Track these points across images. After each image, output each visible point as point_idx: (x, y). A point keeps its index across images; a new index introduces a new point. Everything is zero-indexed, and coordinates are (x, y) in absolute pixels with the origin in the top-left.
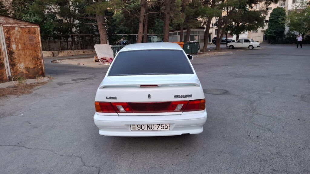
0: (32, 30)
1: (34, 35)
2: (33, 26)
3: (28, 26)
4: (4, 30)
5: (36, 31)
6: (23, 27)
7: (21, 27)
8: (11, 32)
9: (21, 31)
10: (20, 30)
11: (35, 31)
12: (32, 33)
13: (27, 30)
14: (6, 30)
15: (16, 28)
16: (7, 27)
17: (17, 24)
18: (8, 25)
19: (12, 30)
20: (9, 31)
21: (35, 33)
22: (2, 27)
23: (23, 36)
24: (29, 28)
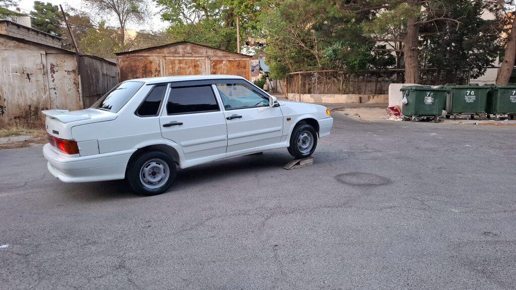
0: (242, 64)
1: (243, 70)
2: (243, 58)
3: (238, 59)
4: (210, 65)
5: (247, 66)
6: (232, 61)
7: (229, 61)
8: (218, 66)
9: (229, 65)
10: (227, 63)
11: (246, 65)
12: (241, 67)
13: (236, 64)
14: (214, 64)
15: (224, 62)
16: (214, 61)
17: (226, 57)
18: (215, 59)
19: (220, 63)
20: (216, 65)
21: (245, 68)
22: (209, 61)
23: (231, 70)
24: (239, 61)
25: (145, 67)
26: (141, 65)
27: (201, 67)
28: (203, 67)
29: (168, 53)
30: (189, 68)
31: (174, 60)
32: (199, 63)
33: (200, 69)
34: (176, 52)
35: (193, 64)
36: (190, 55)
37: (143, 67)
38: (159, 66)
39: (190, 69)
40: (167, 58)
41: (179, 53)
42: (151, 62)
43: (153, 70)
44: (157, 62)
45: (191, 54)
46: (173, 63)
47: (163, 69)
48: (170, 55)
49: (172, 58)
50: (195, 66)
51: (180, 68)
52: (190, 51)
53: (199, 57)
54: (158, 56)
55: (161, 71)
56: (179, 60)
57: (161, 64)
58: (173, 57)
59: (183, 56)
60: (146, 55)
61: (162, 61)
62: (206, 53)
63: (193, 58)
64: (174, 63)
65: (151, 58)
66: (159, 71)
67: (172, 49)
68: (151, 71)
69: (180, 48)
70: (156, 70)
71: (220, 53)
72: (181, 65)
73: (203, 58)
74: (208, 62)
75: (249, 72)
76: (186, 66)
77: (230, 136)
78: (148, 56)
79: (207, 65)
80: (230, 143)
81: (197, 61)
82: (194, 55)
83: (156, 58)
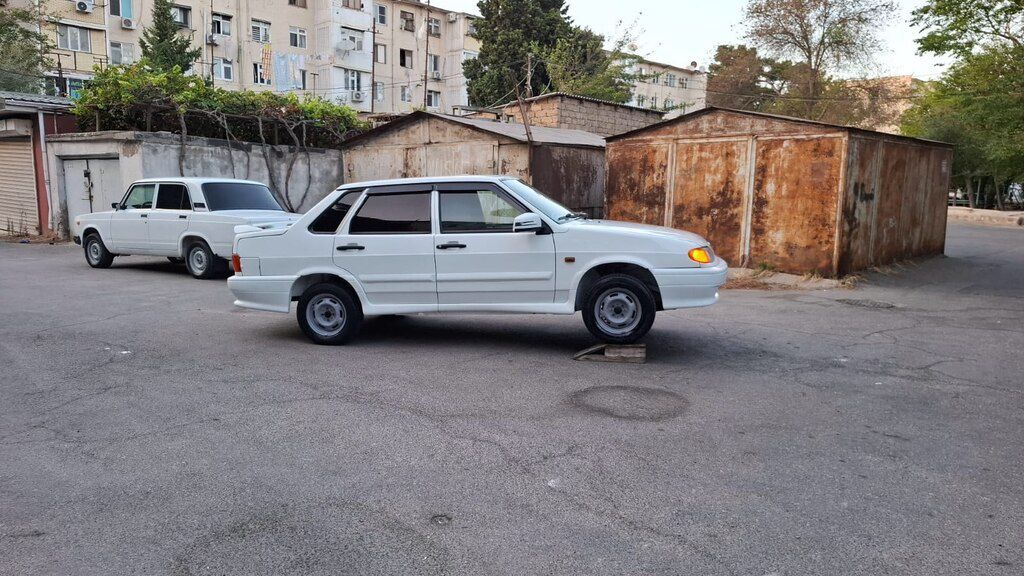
0: (826, 145)
1: (827, 160)
2: (829, 133)
3: (815, 136)
4: (757, 150)
5: (837, 149)
6: (803, 140)
7: (797, 141)
8: (772, 154)
9: (795, 150)
10: (793, 146)
11: (833, 147)
12: (823, 153)
13: (811, 146)
14: (763, 148)
15: (785, 144)
16: (765, 143)
17: (790, 132)
18: (769, 137)
19: (776, 147)
20: (767, 150)
21: (830, 154)
22: (755, 143)
23: (799, 161)
24: (818, 139)
25: (645, 160)
26: (639, 156)
27: (738, 157)
28: (743, 156)
29: (685, 132)
30: (716, 158)
31: (692, 145)
32: (734, 148)
33: (736, 160)
34: (697, 130)
35: (724, 151)
36: (720, 133)
37: (641, 161)
38: (667, 158)
39: (718, 161)
40: (680, 141)
41: (701, 131)
42: (655, 151)
43: (656, 166)
44: (665, 150)
45: (723, 130)
46: (689, 150)
47: (672, 163)
48: (685, 136)
49: (688, 141)
50: (727, 154)
51: (701, 159)
52: (722, 127)
53: (737, 136)
54: (666, 140)
55: (669, 166)
56: (700, 144)
57: (670, 153)
58: (691, 138)
59: (708, 136)
60: (648, 138)
61: (673, 146)
62: (752, 126)
63: (725, 140)
64: (692, 150)
65: (654, 144)
66: (666, 167)
67: (691, 125)
68: (652, 167)
69: (705, 123)
70: (661, 166)
71: (779, 126)
72: (704, 154)
73: (745, 138)
74: (752, 145)
75: (839, 163)
76: (711, 156)
77: (441, 276)
78: (651, 141)
79: (749, 151)
80: (441, 288)
81: (732, 145)
82: (728, 133)
83: (662, 142)
